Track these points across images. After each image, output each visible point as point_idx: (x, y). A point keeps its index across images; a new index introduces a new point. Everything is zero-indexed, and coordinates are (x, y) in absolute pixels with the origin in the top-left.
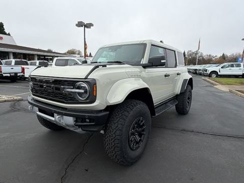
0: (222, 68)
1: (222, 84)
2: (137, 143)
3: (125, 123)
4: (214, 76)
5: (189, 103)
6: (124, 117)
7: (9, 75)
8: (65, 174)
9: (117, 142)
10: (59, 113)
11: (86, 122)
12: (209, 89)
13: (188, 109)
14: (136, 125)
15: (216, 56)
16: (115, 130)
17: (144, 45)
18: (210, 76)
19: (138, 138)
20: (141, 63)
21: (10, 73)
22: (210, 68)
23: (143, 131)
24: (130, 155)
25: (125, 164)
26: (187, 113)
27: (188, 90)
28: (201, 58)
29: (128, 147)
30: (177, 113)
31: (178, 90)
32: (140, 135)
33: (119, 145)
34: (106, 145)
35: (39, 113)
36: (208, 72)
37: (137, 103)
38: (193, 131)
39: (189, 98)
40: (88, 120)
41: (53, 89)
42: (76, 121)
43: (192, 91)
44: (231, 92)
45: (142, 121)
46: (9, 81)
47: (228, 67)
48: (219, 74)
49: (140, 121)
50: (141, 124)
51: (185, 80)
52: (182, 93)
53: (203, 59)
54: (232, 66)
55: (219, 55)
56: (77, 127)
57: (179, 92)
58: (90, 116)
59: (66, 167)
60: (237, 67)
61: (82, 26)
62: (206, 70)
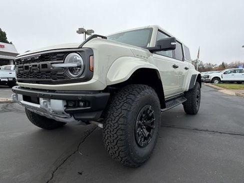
0: (224, 73)
1: (227, 89)
2: (145, 138)
3: (130, 108)
4: (216, 82)
5: (198, 102)
6: (130, 101)
7: (7, 80)
8: (52, 178)
9: (120, 132)
10: (44, 97)
11: (79, 106)
12: (215, 93)
13: (197, 108)
14: (144, 115)
15: (216, 65)
16: (118, 118)
17: (150, 30)
18: (212, 82)
19: (147, 133)
20: (148, 46)
21: (8, 78)
22: (212, 75)
23: (152, 123)
24: (137, 152)
25: (130, 165)
26: (197, 113)
27: (197, 87)
28: (201, 66)
29: (135, 142)
30: (185, 113)
31: (186, 86)
32: (149, 129)
33: (123, 138)
34: (106, 138)
35: (23, 102)
36: (211, 78)
37: (145, 87)
38: (207, 131)
39: (198, 97)
40: (82, 104)
41: (39, 67)
42: (67, 106)
43: (201, 89)
44: (237, 95)
45: (151, 111)
46: (8, 86)
47: (230, 73)
48: (222, 79)
49: (149, 111)
50: (150, 115)
51: (194, 76)
52: (191, 90)
53: (203, 68)
54: (235, 72)
55: (219, 64)
56: (69, 115)
57: (188, 89)
58: (85, 97)
59: (53, 170)
60: (240, 72)
61: (83, 33)
62: (208, 77)
